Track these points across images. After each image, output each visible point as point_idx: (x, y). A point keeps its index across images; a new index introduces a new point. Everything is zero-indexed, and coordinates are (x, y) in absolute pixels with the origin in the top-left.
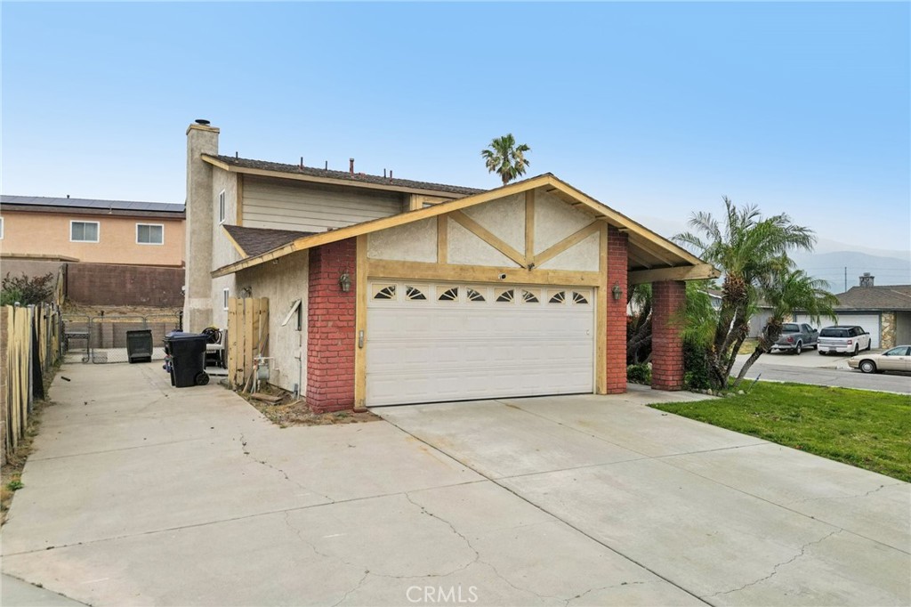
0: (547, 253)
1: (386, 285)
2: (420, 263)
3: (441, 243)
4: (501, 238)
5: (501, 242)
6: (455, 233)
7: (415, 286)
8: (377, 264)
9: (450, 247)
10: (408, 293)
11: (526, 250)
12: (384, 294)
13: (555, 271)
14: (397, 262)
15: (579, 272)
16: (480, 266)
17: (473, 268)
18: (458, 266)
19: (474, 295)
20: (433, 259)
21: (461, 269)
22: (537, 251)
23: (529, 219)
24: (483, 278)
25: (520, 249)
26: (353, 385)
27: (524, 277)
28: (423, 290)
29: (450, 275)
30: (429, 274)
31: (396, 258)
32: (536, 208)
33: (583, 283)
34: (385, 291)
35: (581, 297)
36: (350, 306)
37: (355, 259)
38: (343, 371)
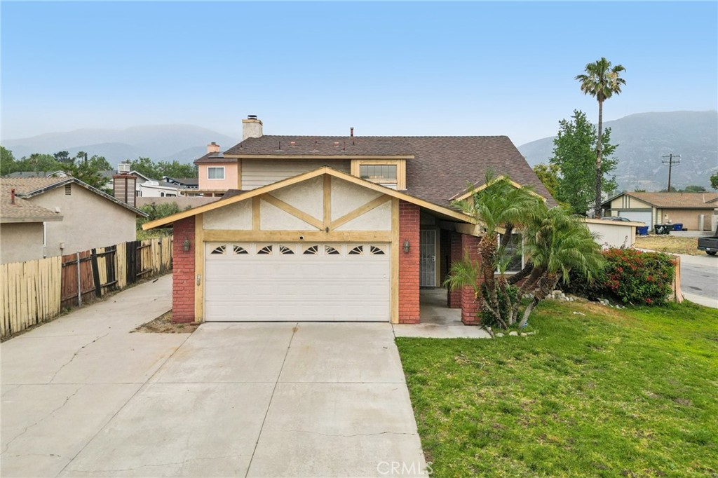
0: (343, 219)
1: (219, 245)
2: (238, 231)
3: (256, 216)
4: (303, 211)
5: (303, 213)
6: (267, 210)
7: (239, 246)
8: (209, 233)
9: (262, 219)
10: (235, 250)
11: (325, 217)
12: (218, 251)
13: (349, 232)
15: (371, 232)
16: (285, 231)
17: (280, 232)
18: (268, 231)
19: (285, 250)
20: (249, 227)
21: (271, 233)
22: (334, 217)
23: (327, 196)
25: (319, 217)
26: (193, 308)
27: (322, 237)
28: (245, 247)
29: (262, 238)
30: (247, 238)
31: (223, 229)
32: (332, 187)
33: (375, 240)
34: (218, 249)
35: (377, 249)
36: (191, 259)
37: (194, 230)
38: (187, 299)
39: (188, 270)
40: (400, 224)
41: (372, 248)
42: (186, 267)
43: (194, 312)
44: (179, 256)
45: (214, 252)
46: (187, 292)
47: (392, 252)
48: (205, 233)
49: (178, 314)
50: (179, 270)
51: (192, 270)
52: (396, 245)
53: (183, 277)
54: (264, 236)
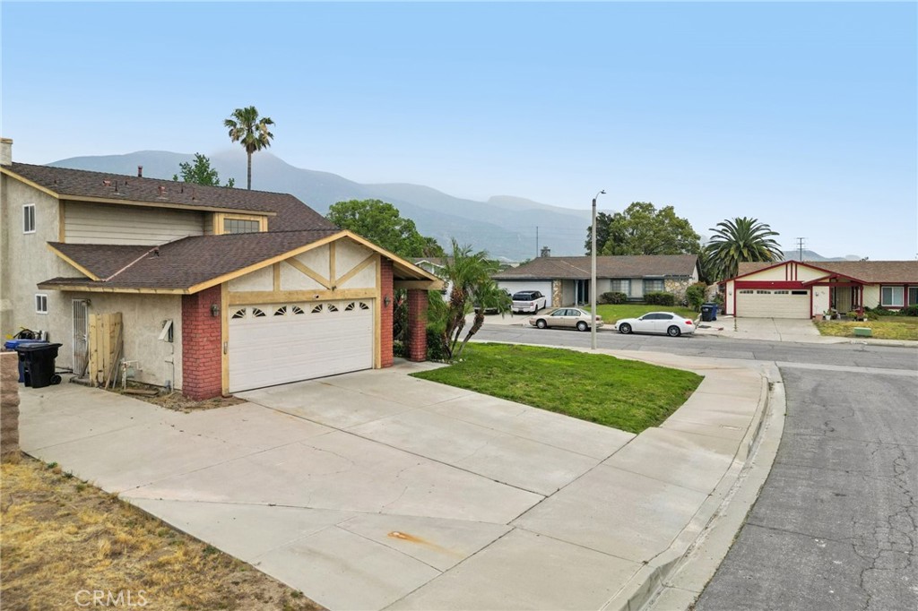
0: (344, 278)
1: (239, 309)
2: (261, 292)
3: (276, 277)
4: (314, 270)
5: (315, 273)
6: (285, 269)
7: (259, 308)
8: (234, 296)
9: (282, 279)
10: (254, 312)
11: (330, 277)
12: (238, 315)
13: (349, 290)
14: (248, 292)
15: (363, 289)
16: (301, 291)
17: (297, 292)
18: (287, 292)
19: (297, 310)
20: (270, 289)
21: (290, 293)
22: (338, 277)
23: (332, 256)
24: (304, 299)
25: (327, 276)
26: (221, 379)
27: (329, 295)
28: (263, 310)
30: (268, 299)
31: (246, 290)
34: (239, 313)
35: (364, 305)
36: (217, 326)
37: (220, 293)
38: (214, 371)
39: (215, 338)
40: (381, 282)
41: (361, 304)
42: (213, 335)
43: (221, 384)
44: (205, 323)
45: (235, 317)
46: (214, 363)
47: (375, 307)
48: (230, 296)
49: (205, 389)
50: (205, 339)
51: (220, 338)
52: (379, 300)
53: (210, 347)
54: (284, 297)
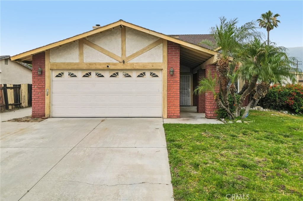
0: (133, 56)
1: (60, 72)
2: (71, 63)
3: (81, 54)
4: (109, 50)
5: (109, 52)
6: (87, 50)
7: (72, 72)
8: (53, 64)
9: (85, 55)
10: (69, 75)
11: (122, 54)
12: (59, 76)
13: (136, 63)
14: (62, 63)
15: (150, 63)
16: (98, 63)
17: (95, 64)
18: (88, 63)
19: (99, 75)
20: (77, 61)
21: (90, 64)
22: (128, 54)
23: (123, 41)
24: (101, 67)
25: (120, 55)
26: (45, 109)
27: (121, 66)
28: (75, 73)
29: (85, 67)
30: (75, 67)
32: (126, 36)
33: (153, 68)
34: (60, 74)
35: (154, 74)
36: (43, 80)
37: (45, 63)
38: (41, 104)
39: (41, 86)
40: (168, 58)
41: (151, 73)
42: (40, 84)
43: (45, 111)
44: (36, 78)
45: (57, 76)
46: (41, 99)
47: (163, 76)
48: (51, 64)
49: (35, 112)
50: (36, 87)
51: (43, 86)
52: (165, 71)
53: (38, 91)
54: (86, 66)
